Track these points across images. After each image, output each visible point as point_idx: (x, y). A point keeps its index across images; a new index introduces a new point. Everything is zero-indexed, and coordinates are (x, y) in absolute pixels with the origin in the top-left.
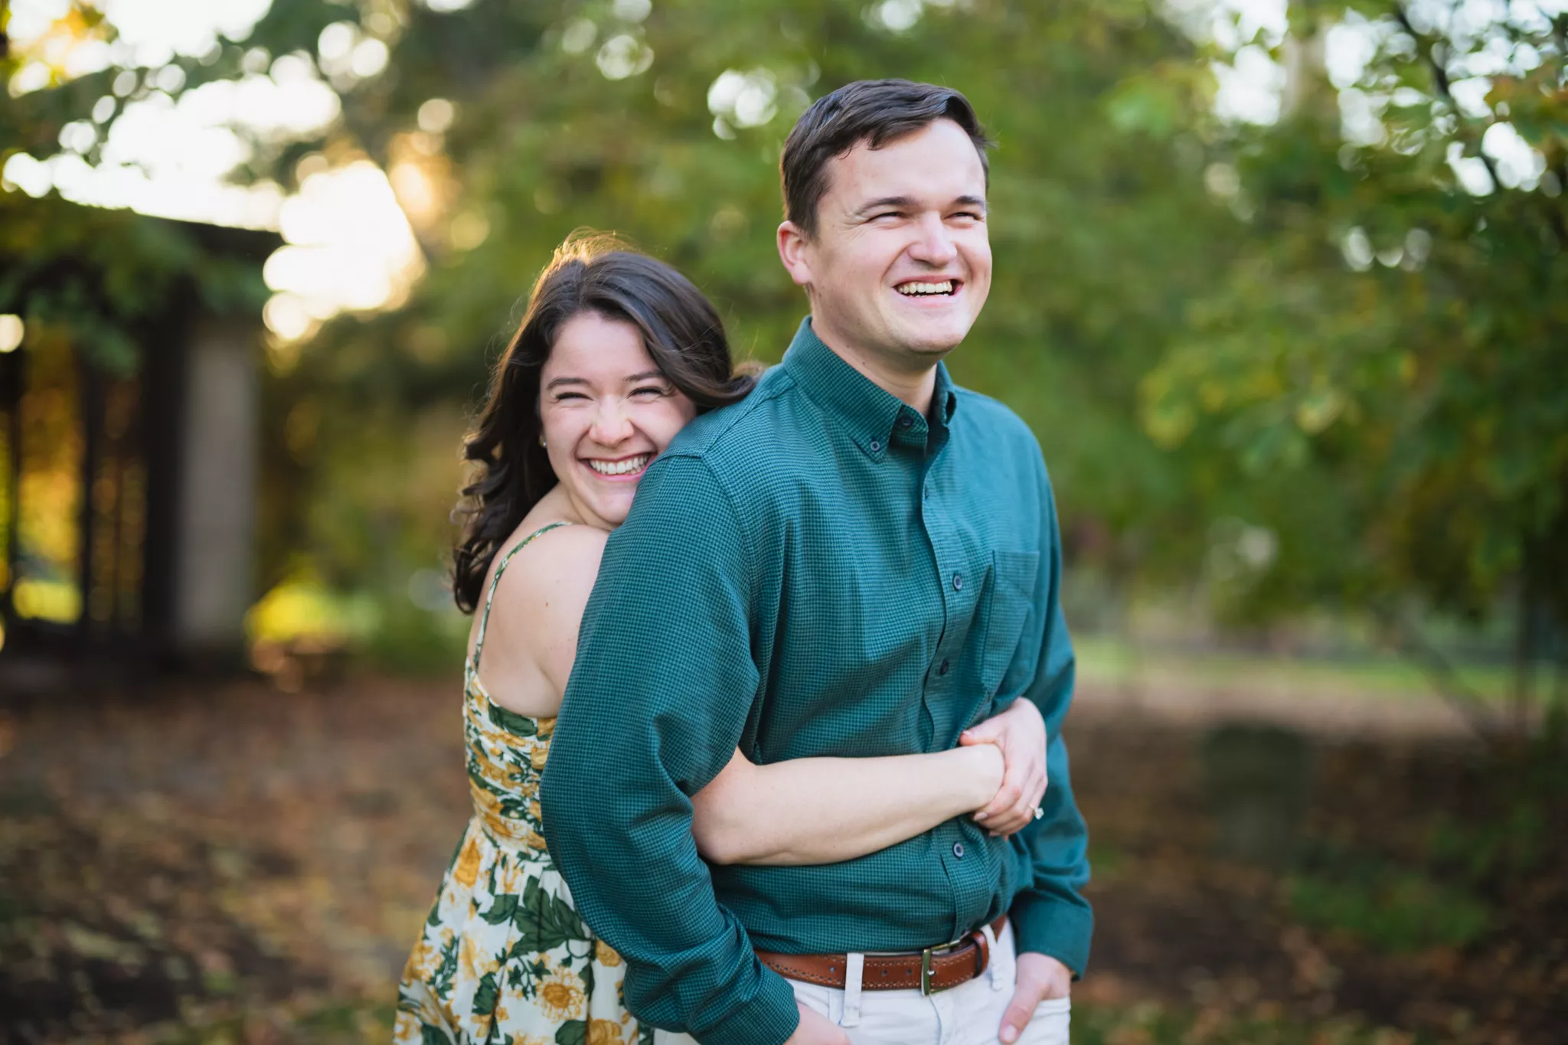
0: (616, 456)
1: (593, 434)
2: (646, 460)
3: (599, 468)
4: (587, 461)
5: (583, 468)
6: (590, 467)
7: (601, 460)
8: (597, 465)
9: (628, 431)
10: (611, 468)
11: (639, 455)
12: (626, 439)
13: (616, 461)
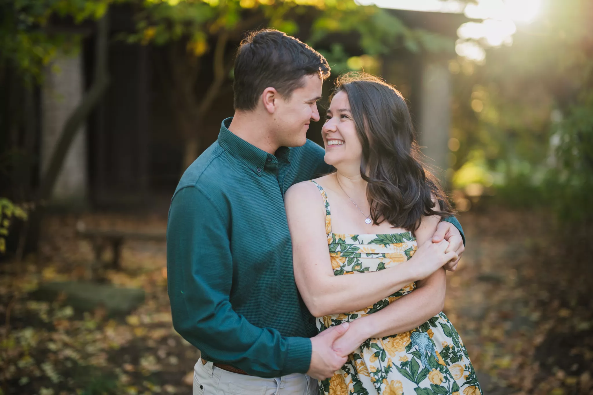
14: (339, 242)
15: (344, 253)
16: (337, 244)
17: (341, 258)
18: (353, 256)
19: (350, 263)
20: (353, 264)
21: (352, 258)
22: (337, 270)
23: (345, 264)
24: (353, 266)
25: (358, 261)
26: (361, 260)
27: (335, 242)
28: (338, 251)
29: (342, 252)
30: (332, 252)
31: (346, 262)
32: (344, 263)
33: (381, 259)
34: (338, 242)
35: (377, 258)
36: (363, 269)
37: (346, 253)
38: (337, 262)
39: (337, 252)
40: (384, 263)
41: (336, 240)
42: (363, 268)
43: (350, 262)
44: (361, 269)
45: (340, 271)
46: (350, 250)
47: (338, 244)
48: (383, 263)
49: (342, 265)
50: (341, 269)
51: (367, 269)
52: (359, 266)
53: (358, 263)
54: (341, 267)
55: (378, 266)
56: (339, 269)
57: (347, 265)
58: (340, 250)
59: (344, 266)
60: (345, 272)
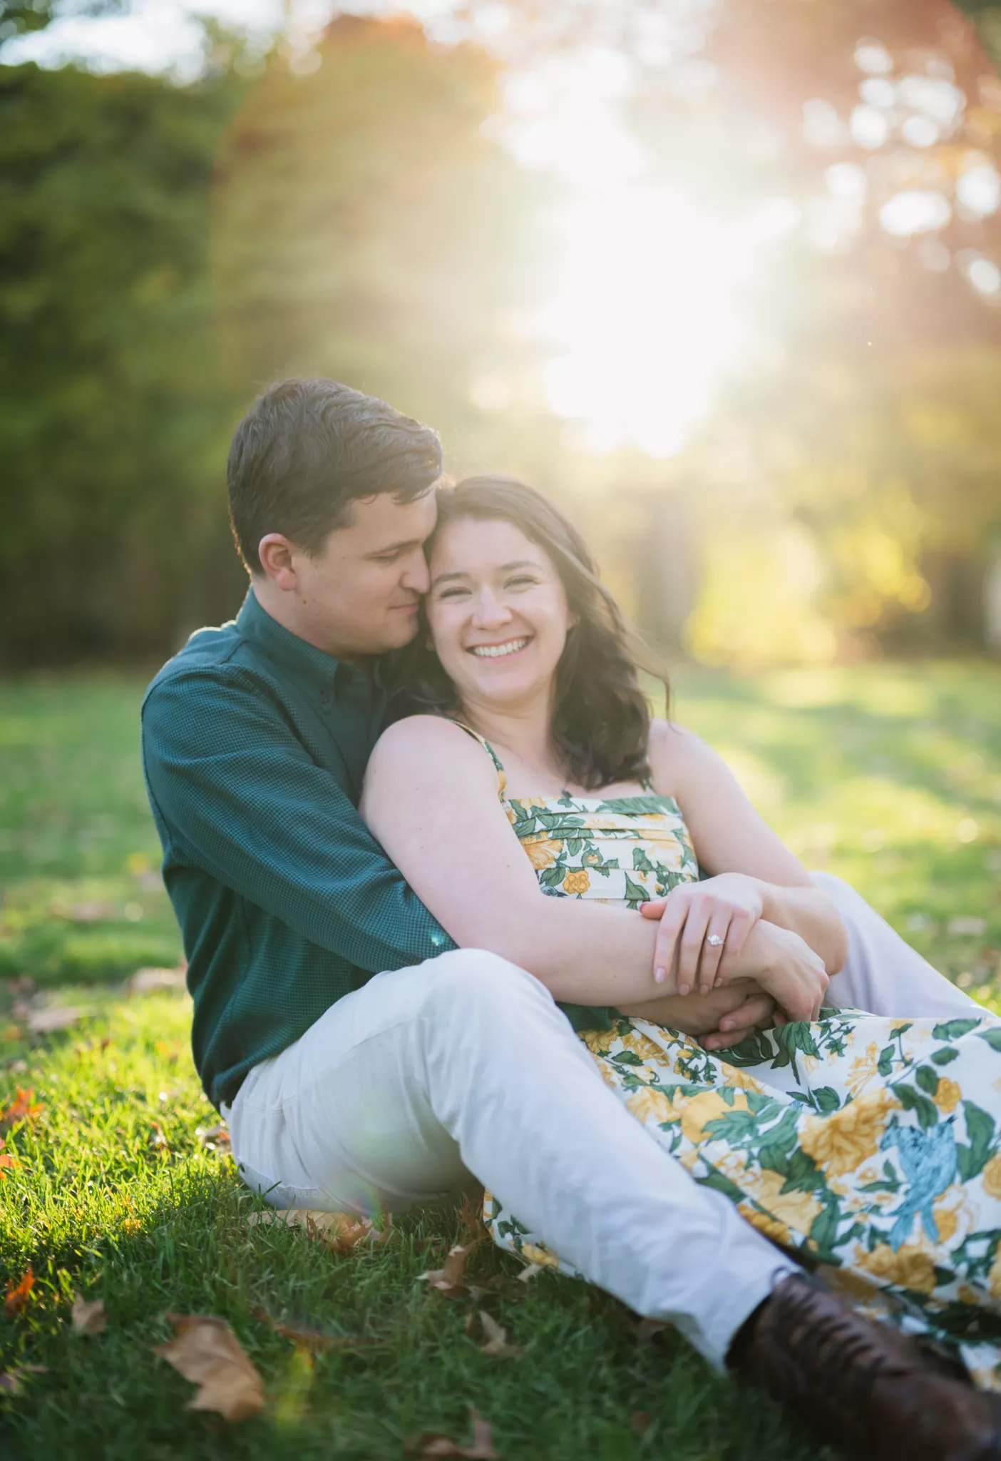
0: (499, 639)
1: (476, 622)
2: (524, 643)
3: (482, 653)
4: (471, 650)
5: (471, 657)
6: (474, 654)
7: (484, 645)
8: (481, 651)
9: (507, 616)
10: (493, 651)
11: (518, 639)
12: (505, 624)
13: (497, 645)
14: (536, 814)
15: (556, 832)
16: (531, 818)
17: (550, 842)
18: (577, 834)
19: (575, 849)
20: (581, 852)
21: (576, 839)
22: (548, 869)
23: (563, 852)
24: (583, 857)
25: (589, 845)
26: (596, 844)
27: (527, 816)
28: (542, 831)
29: (550, 830)
30: (526, 836)
31: (565, 849)
32: (561, 851)
33: (634, 842)
34: (533, 814)
35: (625, 838)
36: (605, 864)
37: (560, 832)
38: (545, 852)
39: (538, 833)
40: (642, 849)
41: (526, 812)
42: (605, 861)
43: (574, 847)
44: (603, 864)
45: (556, 870)
46: (565, 823)
47: (533, 818)
48: (640, 850)
49: (557, 855)
50: (558, 864)
51: (614, 862)
52: (596, 856)
53: (591, 849)
54: (557, 861)
55: (632, 856)
56: (554, 865)
57: (569, 853)
58: (544, 827)
59: (563, 857)
60: (567, 869)
